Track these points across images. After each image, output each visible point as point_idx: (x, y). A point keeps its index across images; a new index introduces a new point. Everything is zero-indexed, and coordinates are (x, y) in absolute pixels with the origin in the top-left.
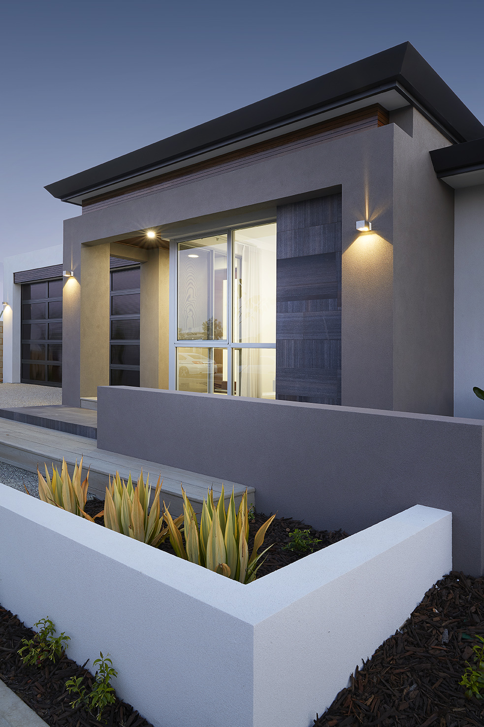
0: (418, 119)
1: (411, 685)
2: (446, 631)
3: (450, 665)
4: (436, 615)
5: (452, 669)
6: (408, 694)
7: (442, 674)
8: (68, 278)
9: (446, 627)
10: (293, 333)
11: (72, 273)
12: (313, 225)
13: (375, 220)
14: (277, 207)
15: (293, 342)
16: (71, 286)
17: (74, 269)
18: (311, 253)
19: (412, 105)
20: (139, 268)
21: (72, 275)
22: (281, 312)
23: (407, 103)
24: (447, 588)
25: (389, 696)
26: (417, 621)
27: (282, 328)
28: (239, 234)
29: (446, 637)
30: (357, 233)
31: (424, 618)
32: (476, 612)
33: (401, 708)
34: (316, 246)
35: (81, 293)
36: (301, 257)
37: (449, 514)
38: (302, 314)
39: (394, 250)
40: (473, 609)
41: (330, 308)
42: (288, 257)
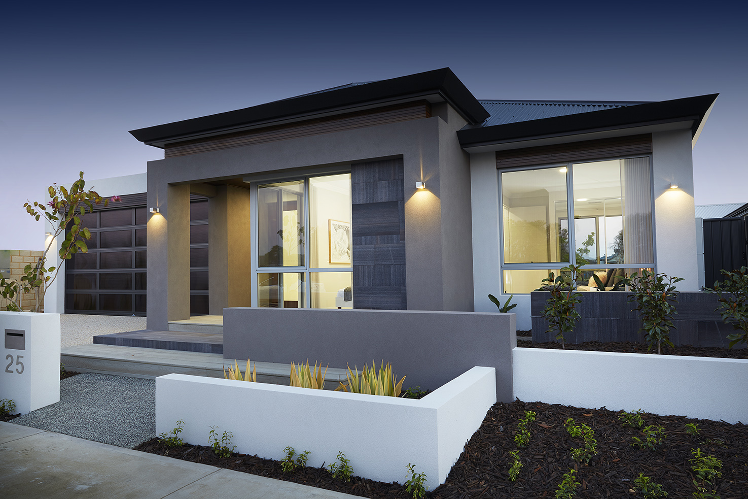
0: (451, 112)
1: (492, 447)
2: (501, 427)
3: (507, 438)
4: (494, 421)
5: (508, 440)
6: (491, 450)
7: (504, 442)
8: (153, 214)
9: (501, 425)
10: (366, 261)
11: (158, 209)
12: (380, 180)
13: (427, 181)
14: (352, 165)
15: (366, 267)
16: (157, 220)
17: (160, 206)
18: (380, 201)
19: (446, 102)
20: (207, 201)
21: (158, 211)
22: (356, 245)
23: (442, 100)
24: (497, 409)
25: (484, 452)
26: (486, 425)
27: (357, 257)
28: (313, 181)
29: (502, 429)
30: (416, 190)
31: (489, 423)
32: (514, 417)
33: (491, 455)
34: (383, 195)
35: (168, 228)
36: (371, 203)
37: (493, 370)
38: (373, 246)
39: (441, 202)
40: (512, 416)
41: (394, 241)
42: (361, 203)
